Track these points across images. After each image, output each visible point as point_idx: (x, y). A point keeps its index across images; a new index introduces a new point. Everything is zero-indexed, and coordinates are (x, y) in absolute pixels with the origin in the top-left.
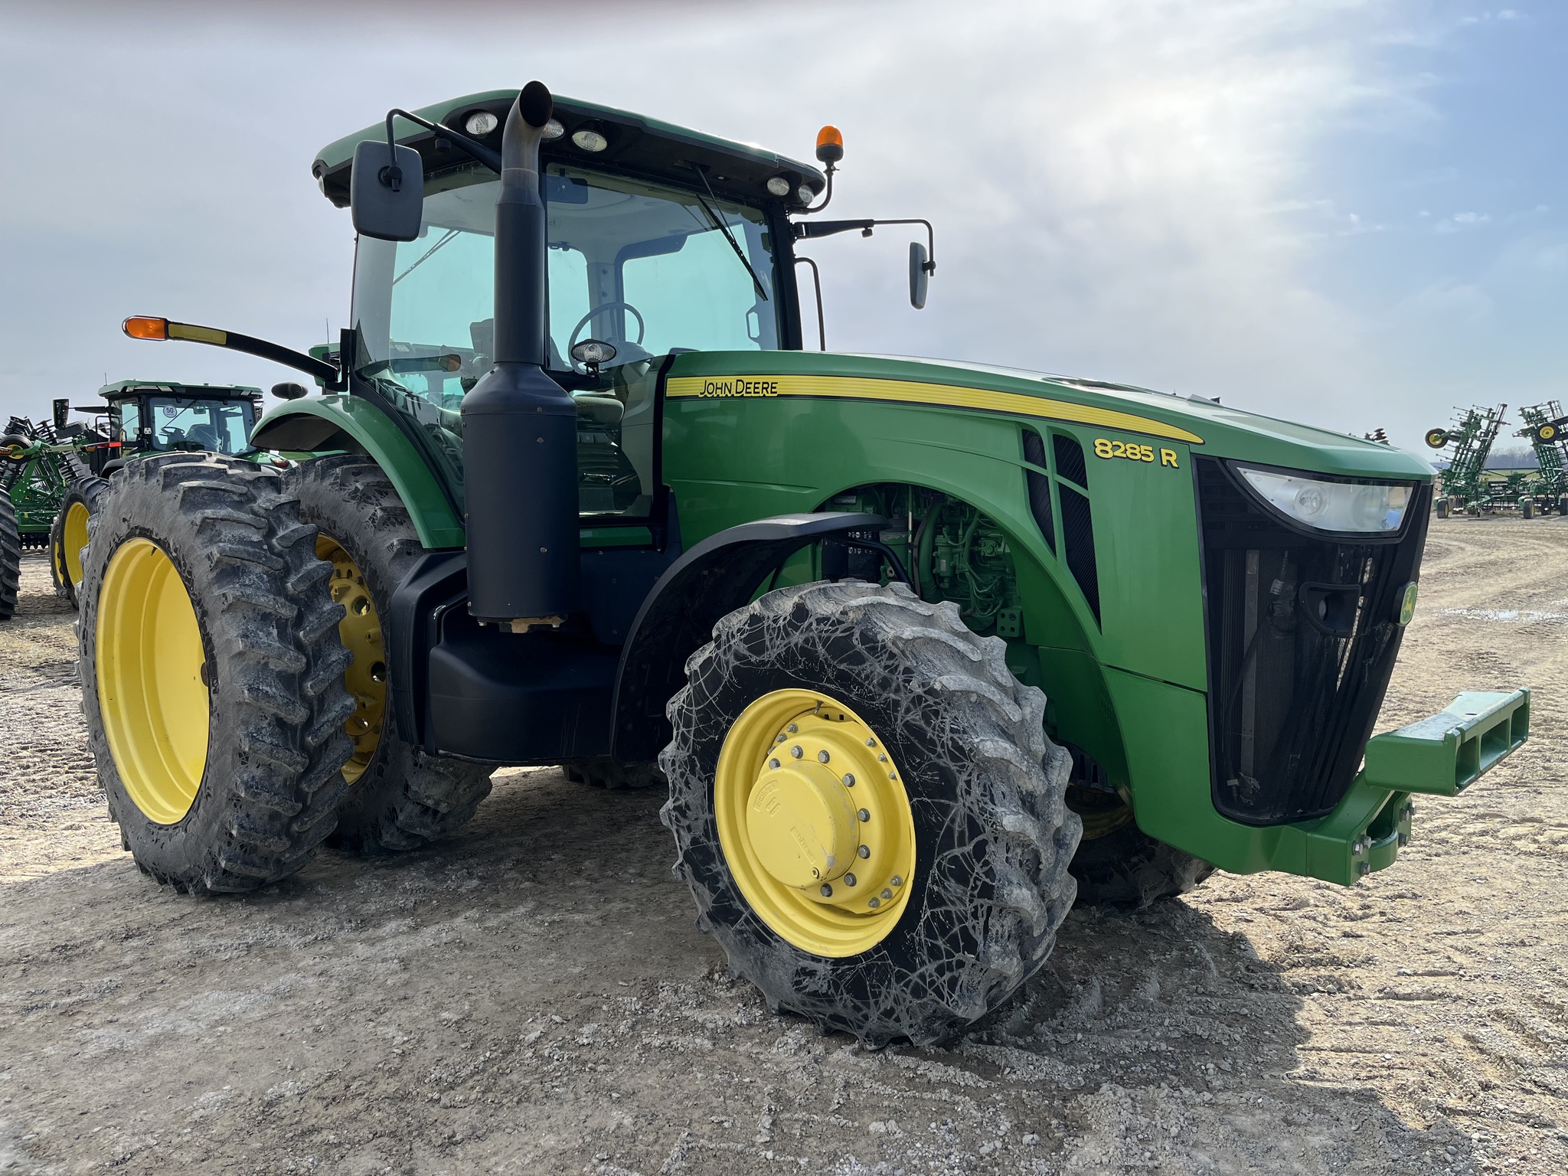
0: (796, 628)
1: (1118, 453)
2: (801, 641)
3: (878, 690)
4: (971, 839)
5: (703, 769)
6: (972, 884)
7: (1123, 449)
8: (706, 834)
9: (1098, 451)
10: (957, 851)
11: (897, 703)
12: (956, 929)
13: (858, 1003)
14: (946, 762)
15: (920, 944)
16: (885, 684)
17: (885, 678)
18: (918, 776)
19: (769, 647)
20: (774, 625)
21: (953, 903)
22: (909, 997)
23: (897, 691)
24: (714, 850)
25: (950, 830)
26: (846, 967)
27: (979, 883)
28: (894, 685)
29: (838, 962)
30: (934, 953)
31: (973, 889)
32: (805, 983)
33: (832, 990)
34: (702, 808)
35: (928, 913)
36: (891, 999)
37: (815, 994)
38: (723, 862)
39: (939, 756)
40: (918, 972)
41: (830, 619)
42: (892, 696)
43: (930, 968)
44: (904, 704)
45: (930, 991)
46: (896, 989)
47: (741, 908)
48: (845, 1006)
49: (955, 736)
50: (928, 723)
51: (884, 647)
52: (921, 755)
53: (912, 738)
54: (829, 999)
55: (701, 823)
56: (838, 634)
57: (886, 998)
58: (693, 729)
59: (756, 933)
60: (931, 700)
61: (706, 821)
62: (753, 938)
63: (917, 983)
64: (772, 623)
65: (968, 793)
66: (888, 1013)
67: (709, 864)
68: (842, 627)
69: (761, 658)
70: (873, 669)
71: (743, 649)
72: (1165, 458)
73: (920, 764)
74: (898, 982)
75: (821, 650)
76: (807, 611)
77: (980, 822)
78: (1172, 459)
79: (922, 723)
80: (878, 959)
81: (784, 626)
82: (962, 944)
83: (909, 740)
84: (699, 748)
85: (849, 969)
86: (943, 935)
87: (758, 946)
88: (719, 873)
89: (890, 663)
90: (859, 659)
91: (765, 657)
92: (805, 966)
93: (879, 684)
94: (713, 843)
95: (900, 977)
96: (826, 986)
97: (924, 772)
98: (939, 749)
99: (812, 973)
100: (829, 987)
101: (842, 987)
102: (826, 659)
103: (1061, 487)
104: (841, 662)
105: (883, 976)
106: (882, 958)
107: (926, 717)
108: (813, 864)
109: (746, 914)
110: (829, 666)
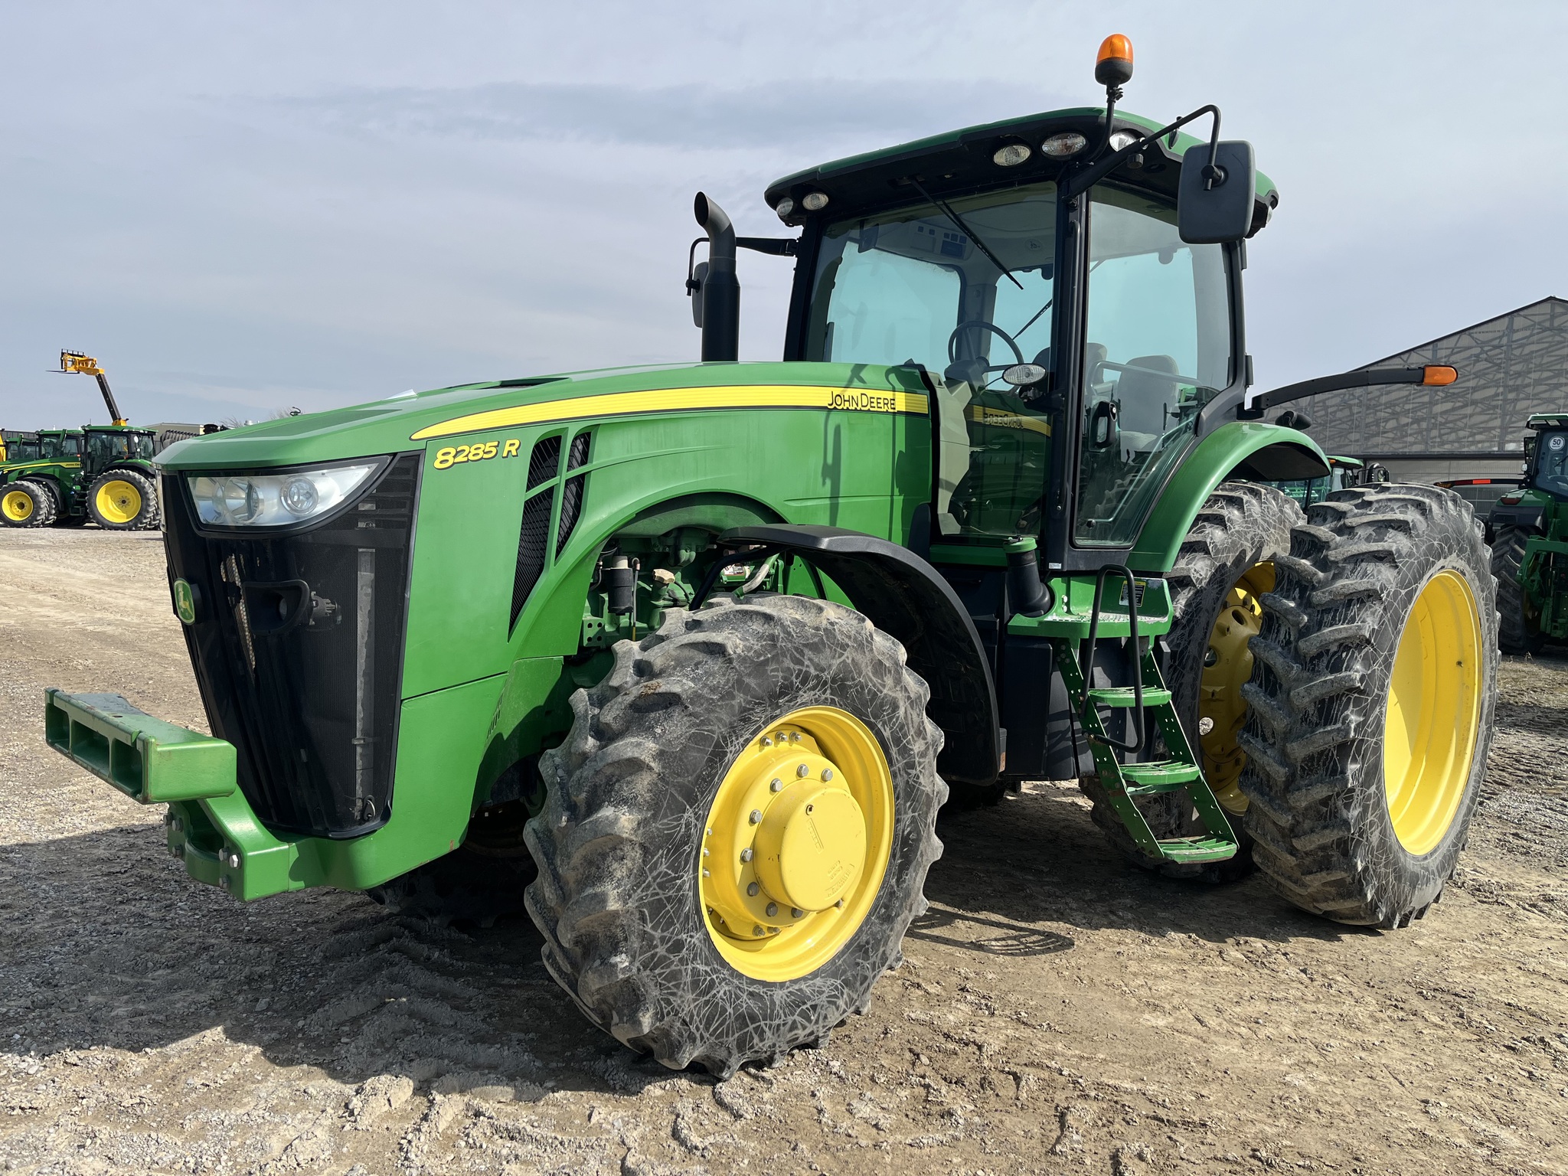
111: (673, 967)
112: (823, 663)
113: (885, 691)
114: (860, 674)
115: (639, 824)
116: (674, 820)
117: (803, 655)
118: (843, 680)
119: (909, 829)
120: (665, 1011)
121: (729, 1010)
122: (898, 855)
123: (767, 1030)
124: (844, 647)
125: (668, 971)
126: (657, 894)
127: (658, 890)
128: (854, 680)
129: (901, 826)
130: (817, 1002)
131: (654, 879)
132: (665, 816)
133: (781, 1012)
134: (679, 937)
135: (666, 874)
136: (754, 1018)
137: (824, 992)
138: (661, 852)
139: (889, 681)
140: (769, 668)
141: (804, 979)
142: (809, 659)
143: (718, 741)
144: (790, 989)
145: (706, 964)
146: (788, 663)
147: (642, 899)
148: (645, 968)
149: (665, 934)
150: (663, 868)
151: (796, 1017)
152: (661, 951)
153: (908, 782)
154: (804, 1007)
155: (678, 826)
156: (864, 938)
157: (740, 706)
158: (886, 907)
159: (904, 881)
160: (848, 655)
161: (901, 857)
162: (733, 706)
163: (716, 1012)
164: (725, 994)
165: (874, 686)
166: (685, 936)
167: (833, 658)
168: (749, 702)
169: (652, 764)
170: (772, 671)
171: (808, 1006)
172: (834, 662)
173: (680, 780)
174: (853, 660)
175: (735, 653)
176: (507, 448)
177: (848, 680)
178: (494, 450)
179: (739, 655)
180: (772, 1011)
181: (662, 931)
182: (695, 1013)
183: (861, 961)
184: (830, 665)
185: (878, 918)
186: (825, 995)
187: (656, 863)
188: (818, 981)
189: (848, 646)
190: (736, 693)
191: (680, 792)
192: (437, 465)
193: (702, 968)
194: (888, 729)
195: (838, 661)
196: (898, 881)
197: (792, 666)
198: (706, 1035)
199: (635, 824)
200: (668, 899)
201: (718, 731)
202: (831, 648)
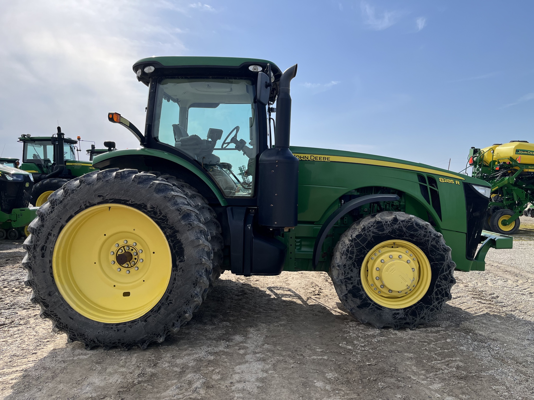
0: (395, 224)
1: (445, 181)
2: (397, 227)
3: (423, 237)
4: (448, 270)
5: (358, 265)
6: (448, 280)
7: (446, 180)
8: (358, 284)
9: (440, 181)
10: (445, 273)
11: (428, 240)
12: (444, 292)
13: (414, 317)
14: (442, 252)
15: (434, 298)
16: (425, 236)
17: (425, 234)
18: (434, 257)
19: (386, 229)
20: (387, 224)
21: (443, 286)
22: (429, 312)
23: (428, 237)
24: (361, 288)
25: (443, 269)
26: (408, 309)
27: (450, 280)
28: (427, 236)
29: (405, 309)
30: (437, 299)
31: (448, 281)
32: (397, 317)
33: (406, 316)
34: (357, 276)
35: (436, 290)
36: (424, 314)
37: (401, 318)
38: (364, 290)
39: (440, 252)
40: (433, 305)
41: (405, 221)
42: (427, 238)
43: (436, 303)
44: (431, 240)
45: (435, 309)
46: (425, 311)
47: (370, 302)
48: (410, 319)
49: (443, 246)
50: (437, 244)
51: (423, 227)
52: (435, 252)
53: (433, 248)
54: (405, 319)
55: (356, 281)
56: (409, 224)
57: (423, 314)
58: (355, 255)
59: (377, 308)
60: (437, 239)
61: (358, 280)
62: (376, 309)
63: (432, 308)
64: (385, 223)
65: (447, 259)
66: (422, 318)
67: (359, 292)
68: (410, 223)
69: (383, 233)
70: (421, 232)
71: (375, 231)
72: (457, 183)
73: (435, 254)
74: (426, 309)
75: (404, 229)
76: (397, 219)
77: (450, 265)
78: (458, 183)
79: (436, 244)
80: (419, 305)
81: (391, 224)
82: (445, 295)
83: (432, 249)
84: (357, 259)
85: (409, 310)
86: (440, 294)
87: (378, 311)
88: (363, 294)
89: (425, 231)
90: (416, 230)
91: (385, 232)
92: (395, 312)
93: (423, 236)
94: (360, 286)
95: (427, 308)
96: (403, 316)
97: (436, 256)
98: (440, 250)
99: (398, 314)
100: (404, 316)
101: (409, 315)
102: (406, 231)
103: (430, 188)
104: (411, 231)
105: (422, 308)
106: (421, 304)
107: (437, 243)
108: (407, 283)
109: (372, 303)
110: (407, 233)
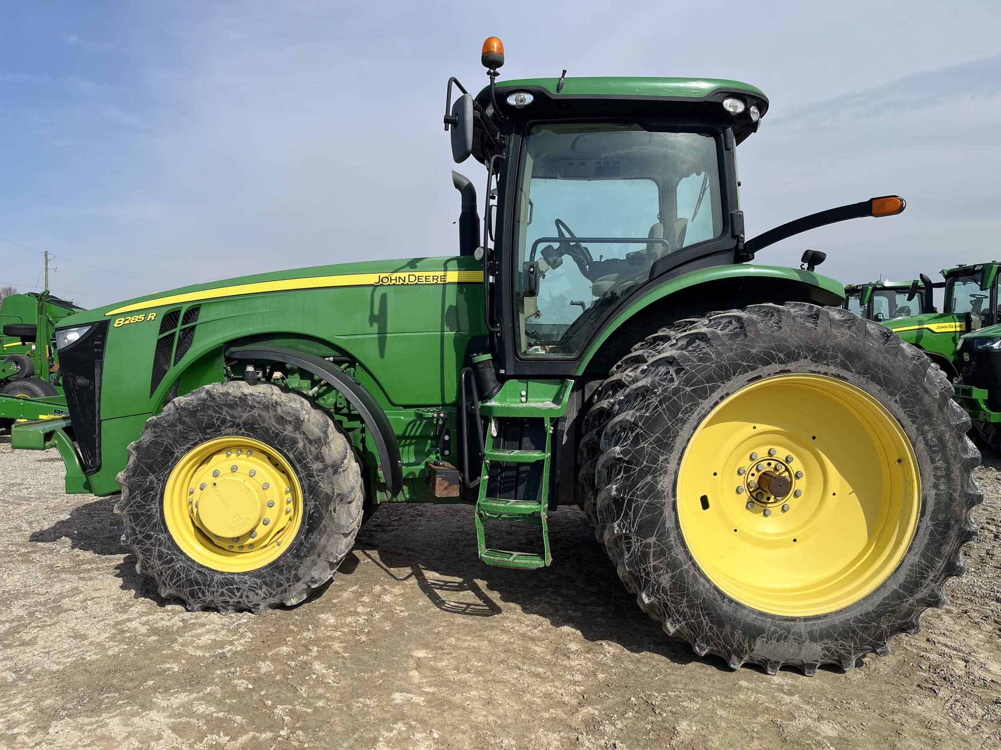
111: (147, 546)
112: (236, 414)
113: (286, 433)
114: (264, 422)
115: (126, 477)
116: (143, 478)
117: (222, 410)
118: (252, 424)
119: (313, 511)
120: (147, 566)
121: (182, 575)
122: (306, 524)
123: (206, 591)
124: (253, 407)
125: (145, 547)
126: (136, 510)
127: (136, 509)
128: (259, 425)
129: (308, 508)
130: (241, 587)
131: (134, 503)
132: (138, 476)
133: (216, 585)
134: (149, 533)
135: (140, 502)
136: (198, 583)
137: (247, 583)
138: (137, 492)
139: (289, 428)
140: (198, 415)
141: (238, 574)
142: (226, 412)
143: (166, 447)
144: (227, 576)
145: (168, 549)
146: (210, 412)
147: (129, 511)
148: (134, 543)
149: (141, 529)
150: (139, 499)
151: (224, 590)
152: (140, 537)
153: (310, 485)
154: (231, 587)
155: (145, 481)
156: (281, 563)
157: (180, 430)
158: (297, 550)
159: (310, 538)
160: (255, 412)
161: (308, 525)
162: (176, 430)
163: (175, 574)
164: (181, 566)
165: (277, 429)
166: (153, 533)
167: (244, 412)
168: (186, 429)
169: (133, 452)
170: (200, 416)
171: (234, 587)
172: (245, 414)
173: (146, 461)
174: (259, 414)
175: (179, 405)
176: (150, 317)
177: (256, 425)
178: (143, 318)
179: (182, 407)
180: (210, 583)
181: (140, 528)
182: (164, 571)
183: (277, 574)
184: (241, 416)
185: (291, 554)
186: (247, 585)
187: (135, 496)
188: (246, 577)
189: (255, 407)
190: (178, 424)
191: (146, 466)
192: (116, 325)
193: (165, 551)
194: (291, 454)
195: (248, 414)
196: (305, 538)
197: (213, 414)
198: (171, 584)
199: (125, 477)
200: (142, 514)
201: (166, 441)
202: (241, 406)
